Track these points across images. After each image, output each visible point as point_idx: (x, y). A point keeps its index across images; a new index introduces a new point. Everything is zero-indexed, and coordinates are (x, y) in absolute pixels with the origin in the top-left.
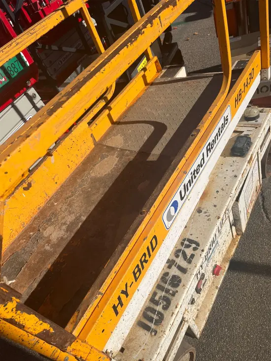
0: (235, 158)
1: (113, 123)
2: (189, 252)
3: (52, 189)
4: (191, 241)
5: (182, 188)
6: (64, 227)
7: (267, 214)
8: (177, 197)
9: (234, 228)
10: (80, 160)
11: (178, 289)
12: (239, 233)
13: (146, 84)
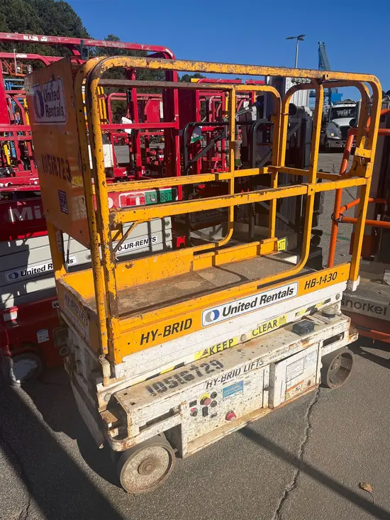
0: (293, 334)
1: (214, 265)
2: (212, 367)
3: (143, 281)
4: (218, 363)
5: (227, 306)
6: (136, 303)
7: (310, 413)
8: (221, 309)
9: (266, 393)
10: (173, 274)
11: (188, 382)
12: (271, 406)
13: (258, 253)
